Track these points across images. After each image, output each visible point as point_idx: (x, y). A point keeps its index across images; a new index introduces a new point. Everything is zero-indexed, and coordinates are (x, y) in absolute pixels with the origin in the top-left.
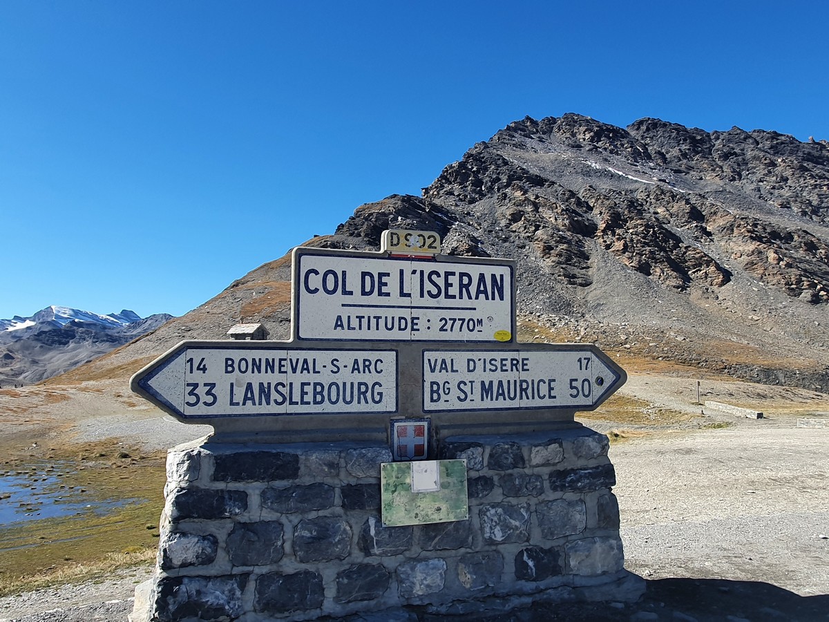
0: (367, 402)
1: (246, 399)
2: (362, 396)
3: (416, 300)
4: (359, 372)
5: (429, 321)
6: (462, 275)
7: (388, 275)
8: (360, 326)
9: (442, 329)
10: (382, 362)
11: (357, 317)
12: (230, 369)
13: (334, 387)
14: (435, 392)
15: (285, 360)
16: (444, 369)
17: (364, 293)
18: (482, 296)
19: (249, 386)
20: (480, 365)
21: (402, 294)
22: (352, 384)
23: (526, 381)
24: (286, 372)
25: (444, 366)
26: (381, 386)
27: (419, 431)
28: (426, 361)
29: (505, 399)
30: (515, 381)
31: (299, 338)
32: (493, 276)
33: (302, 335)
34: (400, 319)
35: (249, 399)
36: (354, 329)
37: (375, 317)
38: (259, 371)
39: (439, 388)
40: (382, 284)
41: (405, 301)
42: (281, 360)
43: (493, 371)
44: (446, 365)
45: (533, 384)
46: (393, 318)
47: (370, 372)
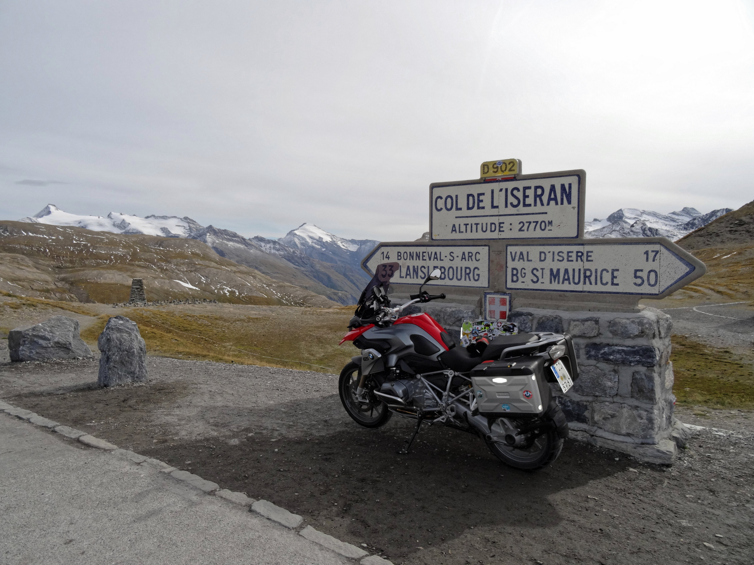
0: (470, 280)
1: (407, 275)
2: (467, 276)
3: (502, 210)
4: (466, 260)
5: (511, 224)
6: (536, 188)
7: (483, 194)
8: (466, 230)
9: (520, 230)
10: (479, 254)
11: (464, 224)
12: (399, 258)
13: (451, 270)
14: (515, 275)
15: (425, 252)
16: (522, 259)
17: (469, 208)
18: (552, 203)
19: (408, 267)
20: (549, 256)
21: (493, 207)
22: (461, 268)
23: (589, 270)
24: (425, 260)
25: (521, 257)
26: (478, 269)
27: (503, 302)
28: (509, 253)
29: (570, 283)
30: (580, 270)
31: (432, 239)
32: (563, 186)
33: (434, 238)
34: (491, 224)
35: (408, 275)
36: (462, 232)
37: (475, 224)
38: (413, 259)
39: (517, 273)
40: (480, 201)
41: (495, 211)
42: (423, 253)
43: (560, 261)
44: (523, 256)
45: (596, 272)
46: (487, 224)
47: (472, 260)
